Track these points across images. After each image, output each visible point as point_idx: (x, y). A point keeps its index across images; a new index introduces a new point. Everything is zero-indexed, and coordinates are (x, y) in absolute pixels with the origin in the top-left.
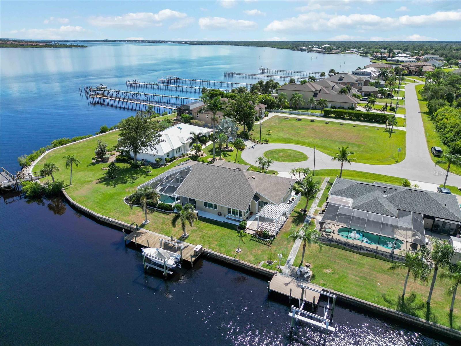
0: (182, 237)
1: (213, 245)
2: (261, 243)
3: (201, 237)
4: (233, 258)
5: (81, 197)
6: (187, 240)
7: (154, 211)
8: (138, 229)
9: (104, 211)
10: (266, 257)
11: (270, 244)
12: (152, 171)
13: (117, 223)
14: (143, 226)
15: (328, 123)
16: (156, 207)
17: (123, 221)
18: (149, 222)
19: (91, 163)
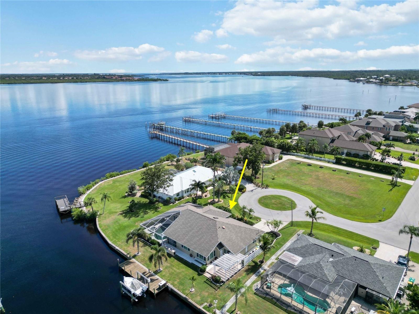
0: (157, 271)
1: (175, 282)
2: (211, 286)
3: (170, 274)
4: (185, 296)
5: (105, 226)
6: (159, 274)
7: (147, 245)
9: (115, 240)
10: (210, 300)
11: (218, 289)
15: (335, 171)
16: (149, 242)
19: (124, 195)
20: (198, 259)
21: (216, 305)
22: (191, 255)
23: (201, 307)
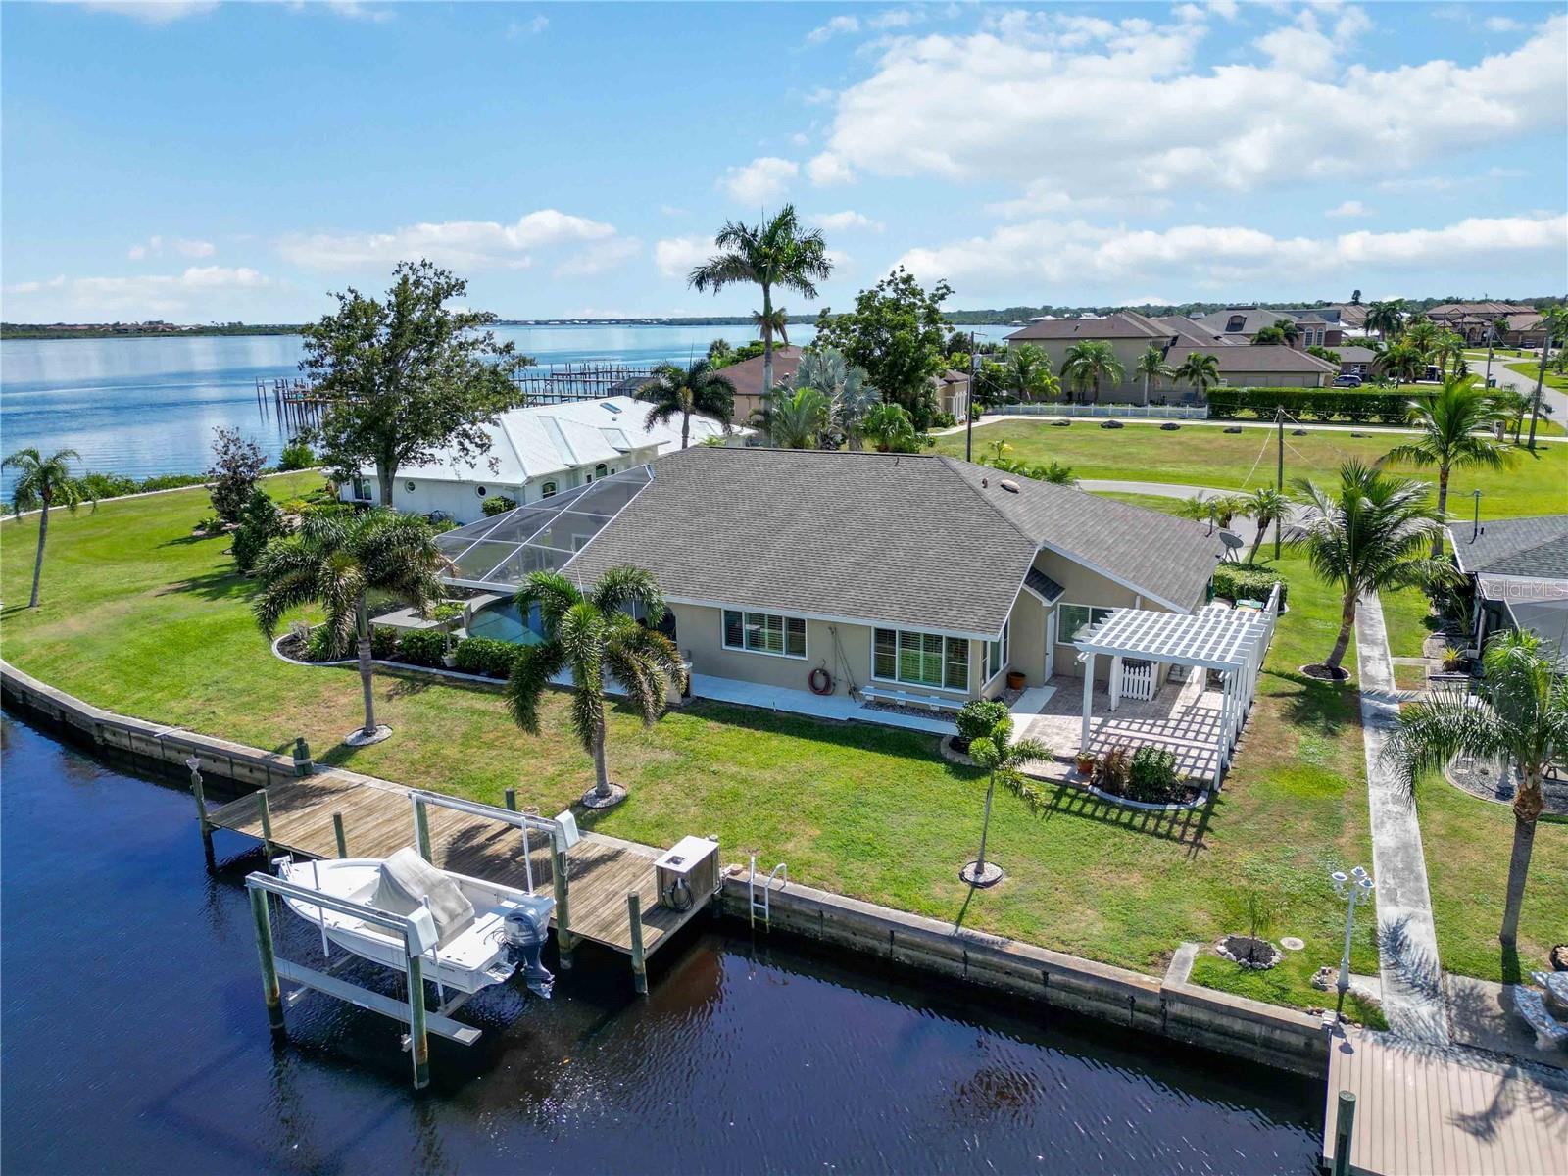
0: (580, 804)
9: (138, 697)
10: (1204, 917)
15: (1237, 433)
16: (444, 667)
19: (181, 537)
20: (893, 689)
21: (1301, 944)
22: (821, 682)
23: (1176, 980)
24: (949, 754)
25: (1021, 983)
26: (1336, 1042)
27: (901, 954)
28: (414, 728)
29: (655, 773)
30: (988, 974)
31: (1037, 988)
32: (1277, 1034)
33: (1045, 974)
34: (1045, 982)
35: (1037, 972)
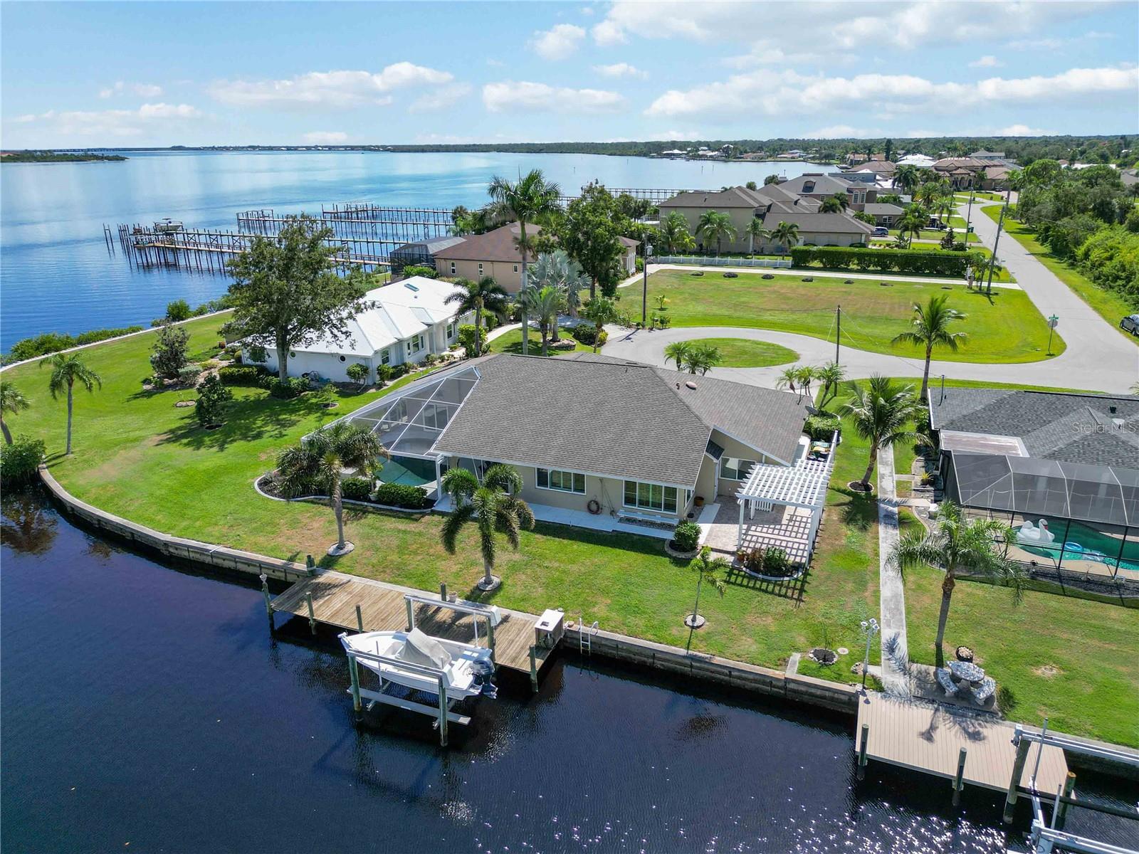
0: (477, 588)
1: (596, 609)
2: (766, 591)
3: (547, 586)
4: (683, 652)
6: (498, 599)
7: (365, 512)
8: (313, 574)
10: (803, 639)
11: (800, 594)
12: (340, 404)
13: (235, 559)
14: (330, 562)
15: (811, 281)
16: (370, 501)
17: (256, 552)
18: (349, 547)
19: (139, 391)
20: (635, 512)
21: (847, 651)
22: (594, 507)
23: (791, 673)
24: (670, 552)
25: (718, 676)
26: (862, 699)
27: (658, 664)
28: (367, 543)
29: (514, 568)
30: (702, 673)
31: (727, 678)
32: (836, 695)
33: (730, 672)
34: (730, 675)
35: (726, 671)
